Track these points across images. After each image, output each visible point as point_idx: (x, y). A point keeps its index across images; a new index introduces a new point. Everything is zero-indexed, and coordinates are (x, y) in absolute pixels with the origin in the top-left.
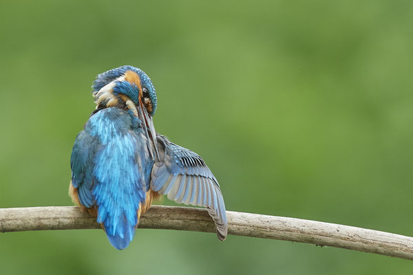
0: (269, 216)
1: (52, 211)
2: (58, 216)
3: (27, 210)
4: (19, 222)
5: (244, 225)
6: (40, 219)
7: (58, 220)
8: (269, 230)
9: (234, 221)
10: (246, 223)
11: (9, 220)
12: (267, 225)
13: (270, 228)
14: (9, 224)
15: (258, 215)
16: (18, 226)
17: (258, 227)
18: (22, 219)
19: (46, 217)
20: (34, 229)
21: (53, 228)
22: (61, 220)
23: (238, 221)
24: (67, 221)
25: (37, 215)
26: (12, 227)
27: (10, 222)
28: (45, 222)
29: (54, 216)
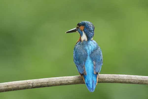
0: (145, 76)
1: (66, 78)
2: (68, 80)
3: (56, 78)
4: (54, 83)
5: (136, 80)
6: (61, 81)
7: (68, 81)
8: (145, 81)
9: (132, 79)
10: (137, 79)
11: (50, 82)
12: (145, 79)
13: (146, 81)
14: (50, 84)
15: (141, 76)
16: (53, 84)
17: (141, 81)
18: (54, 82)
19: (63, 80)
20: (59, 85)
21: (66, 84)
22: (69, 81)
23: (134, 79)
24: (71, 82)
25: (60, 80)
26: (51, 85)
27: (50, 83)
28: (63, 82)
29: (66, 80)
